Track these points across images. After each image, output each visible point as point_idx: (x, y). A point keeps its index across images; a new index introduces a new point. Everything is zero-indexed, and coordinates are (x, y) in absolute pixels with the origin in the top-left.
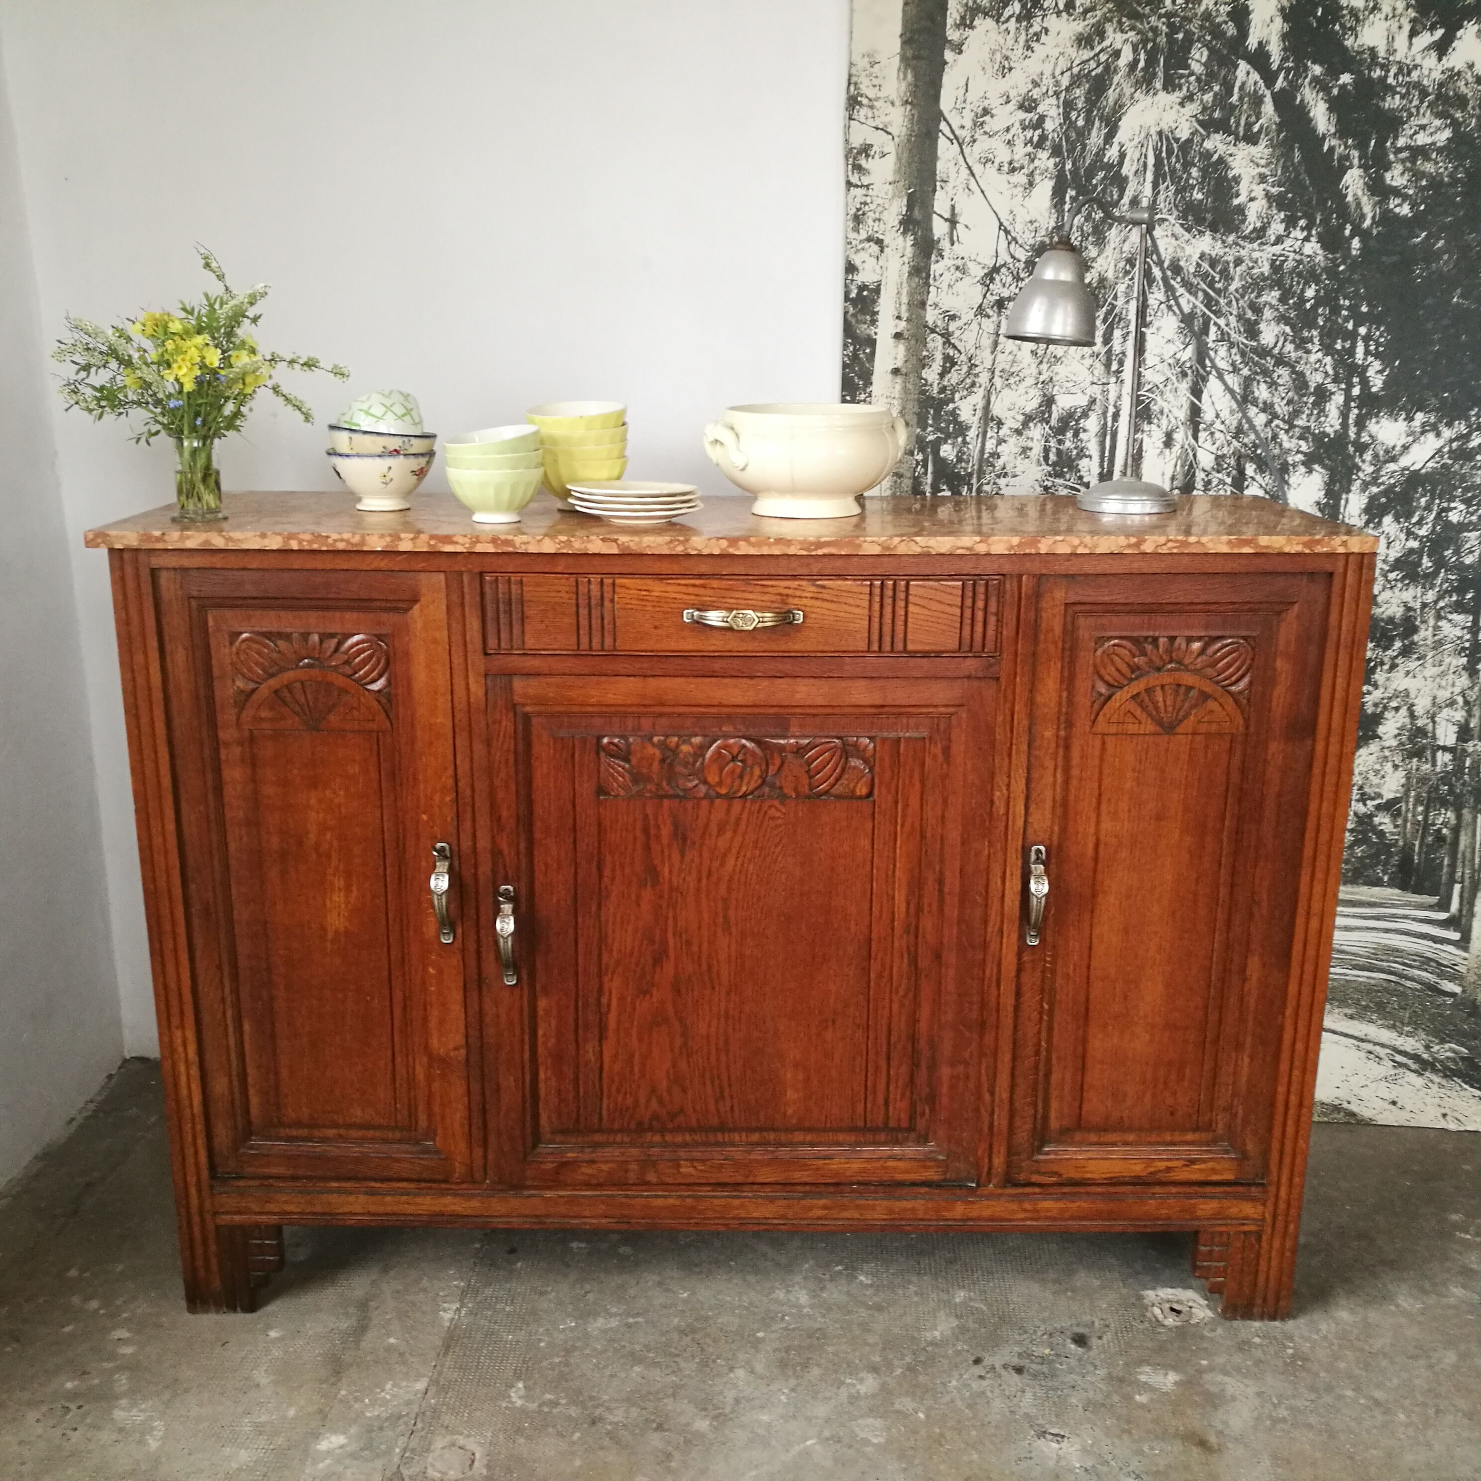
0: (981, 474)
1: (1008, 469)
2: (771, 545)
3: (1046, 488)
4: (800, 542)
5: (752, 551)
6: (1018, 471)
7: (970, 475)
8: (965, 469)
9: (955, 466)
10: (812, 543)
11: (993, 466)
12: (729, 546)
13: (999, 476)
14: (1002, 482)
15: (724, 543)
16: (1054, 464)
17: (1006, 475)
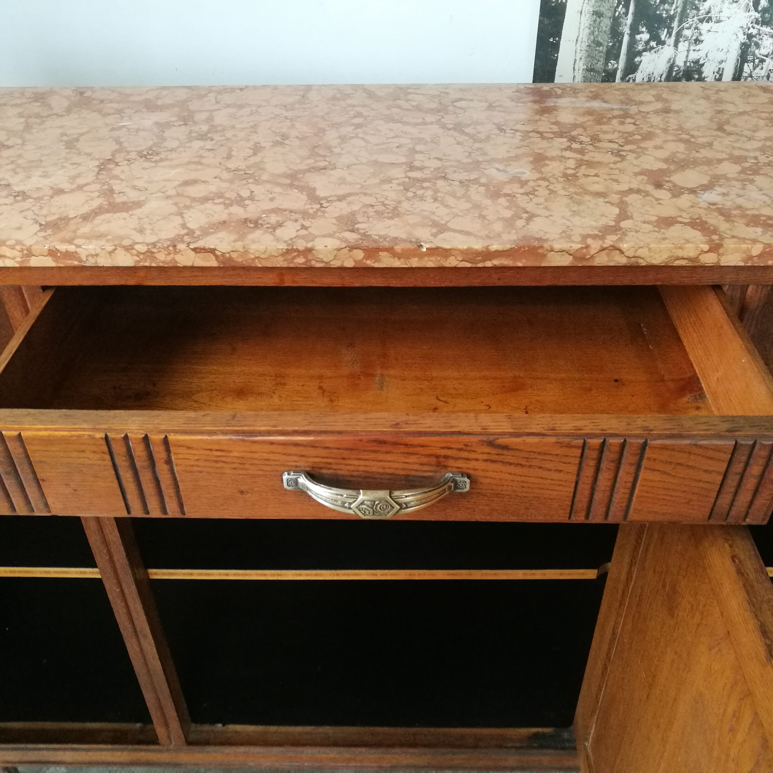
0: (683, 17)
1: (713, 14)
2: (421, 256)
3: (750, 36)
4: (462, 252)
5: (397, 263)
6: (723, 16)
7: (672, 18)
8: (667, 11)
9: (657, 8)
10: (478, 253)
11: (697, 9)
12: (367, 257)
13: (701, 21)
14: (704, 27)
15: (359, 254)
16: (765, 11)
17: (709, 20)
